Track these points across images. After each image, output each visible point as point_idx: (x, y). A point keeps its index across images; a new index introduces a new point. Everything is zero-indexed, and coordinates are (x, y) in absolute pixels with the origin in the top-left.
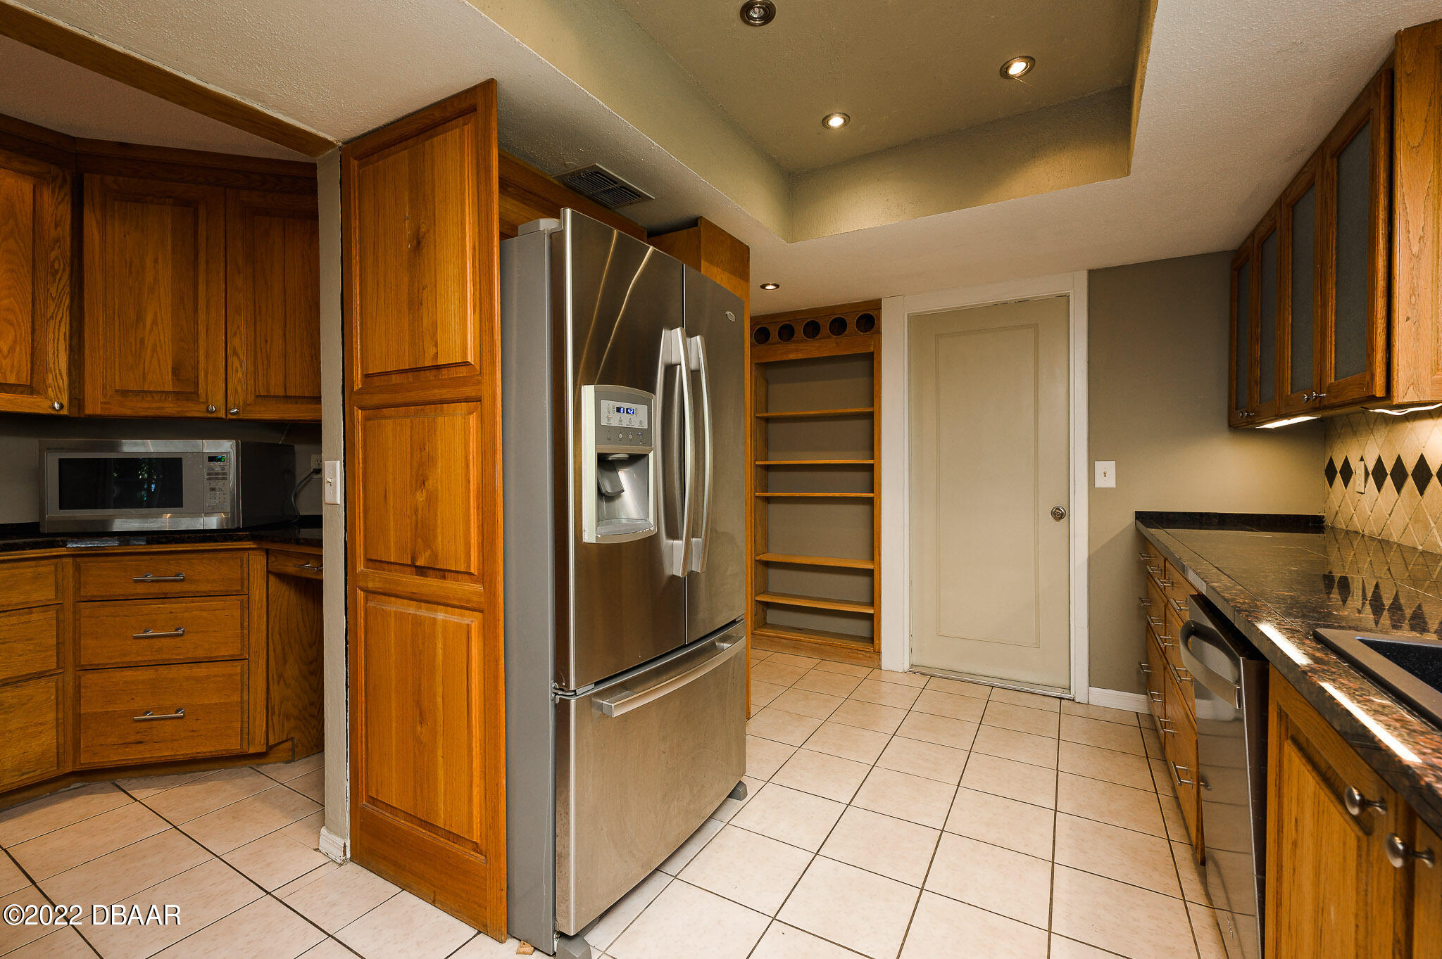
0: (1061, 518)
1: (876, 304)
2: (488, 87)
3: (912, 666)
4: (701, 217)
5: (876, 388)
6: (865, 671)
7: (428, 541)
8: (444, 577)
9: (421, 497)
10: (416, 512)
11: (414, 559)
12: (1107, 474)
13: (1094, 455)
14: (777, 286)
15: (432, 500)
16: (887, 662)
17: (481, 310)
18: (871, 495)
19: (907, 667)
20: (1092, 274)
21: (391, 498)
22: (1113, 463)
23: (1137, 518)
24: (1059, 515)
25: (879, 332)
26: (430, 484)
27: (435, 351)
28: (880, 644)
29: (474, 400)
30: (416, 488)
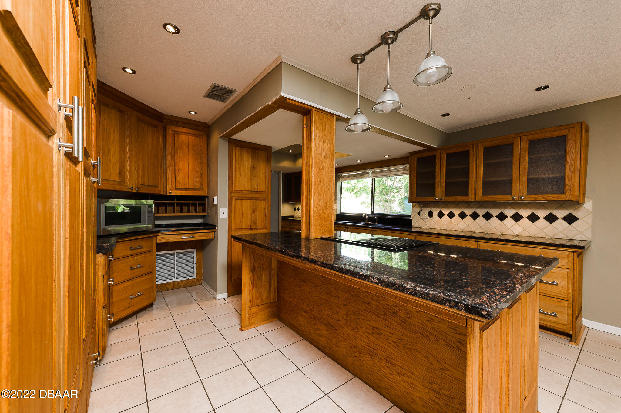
7: (255, 223)
8: (257, 229)
10: (252, 218)
11: (250, 227)
15: (256, 216)
17: (267, 183)
21: (244, 216)
29: (266, 198)
30: (252, 214)
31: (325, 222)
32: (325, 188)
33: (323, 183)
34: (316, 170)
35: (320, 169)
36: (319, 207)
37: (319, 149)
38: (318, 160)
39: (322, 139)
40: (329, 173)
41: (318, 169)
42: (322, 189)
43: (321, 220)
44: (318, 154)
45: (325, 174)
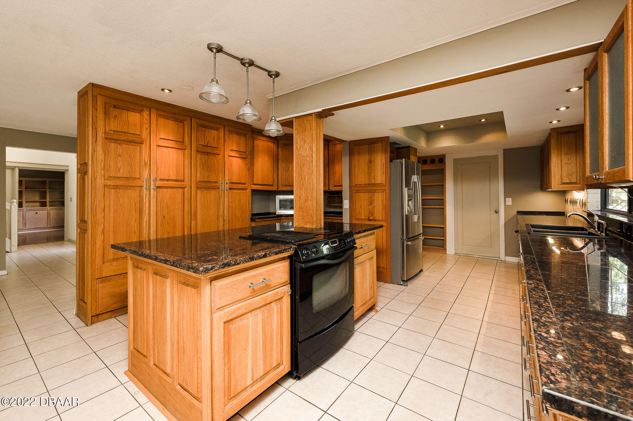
0: (497, 213)
1: (444, 156)
2: (388, 137)
3: (455, 253)
4: (410, 146)
5: (444, 178)
6: (442, 255)
7: (373, 215)
8: (376, 221)
9: (371, 207)
10: (369, 209)
11: (369, 218)
12: (509, 201)
13: (506, 196)
14: (419, 153)
15: (374, 207)
16: (448, 252)
17: (385, 175)
18: (443, 207)
19: (454, 253)
20: (504, 150)
21: (362, 207)
22: (511, 198)
23: (517, 213)
24: (497, 212)
25: (445, 163)
26: (373, 205)
27: (374, 181)
28: (446, 247)
29: (384, 190)
30: (369, 205)
31: (307, 214)
32: (306, 183)
33: (304, 179)
34: (298, 168)
35: (301, 167)
36: (301, 200)
37: (300, 150)
38: (299, 160)
39: (303, 140)
40: (309, 169)
41: (299, 168)
42: (303, 184)
43: (303, 211)
44: (299, 155)
45: (305, 171)
